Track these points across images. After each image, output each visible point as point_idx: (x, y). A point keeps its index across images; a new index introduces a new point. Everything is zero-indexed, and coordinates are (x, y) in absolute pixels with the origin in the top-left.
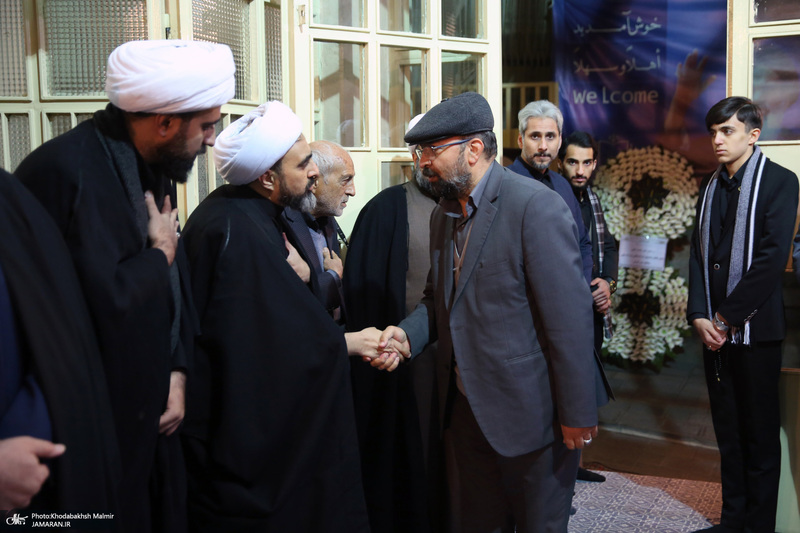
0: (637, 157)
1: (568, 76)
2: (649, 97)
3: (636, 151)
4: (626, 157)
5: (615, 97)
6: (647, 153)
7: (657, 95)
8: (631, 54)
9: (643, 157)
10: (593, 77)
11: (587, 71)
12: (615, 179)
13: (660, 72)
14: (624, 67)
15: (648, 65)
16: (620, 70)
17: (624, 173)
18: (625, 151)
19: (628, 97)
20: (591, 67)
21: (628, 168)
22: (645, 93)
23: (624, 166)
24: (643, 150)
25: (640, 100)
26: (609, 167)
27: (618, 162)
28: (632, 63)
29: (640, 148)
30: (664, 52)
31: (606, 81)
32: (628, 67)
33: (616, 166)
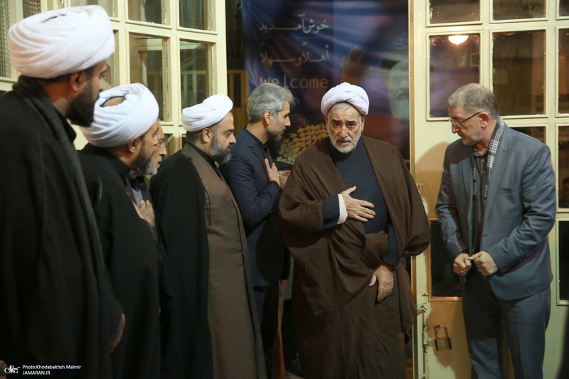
0: (314, 132)
1: (255, 66)
2: (321, 83)
3: (313, 127)
4: (305, 132)
5: (294, 84)
6: (321, 128)
7: (327, 82)
8: (306, 48)
9: (318, 132)
10: (276, 66)
11: (271, 62)
12: (296, 150)
13: (328, 63)
14: (300, 59)
15: (320, 58)
16: (297, 62)
17: (304, 145)
18: (304, 127)
19: (304, 83)
20: (274, 58)
21: (306, 141)
22: (317, 80)
23: (303, 139)
24: (318, 126)
25: (314, 86)
26: (291, 140)
27: (298, 137)
28: (307, 56)
29: (315, 125)
30: (332, 48)
31: (286, 70)
32: (303, 59)
33: (298, 139)
